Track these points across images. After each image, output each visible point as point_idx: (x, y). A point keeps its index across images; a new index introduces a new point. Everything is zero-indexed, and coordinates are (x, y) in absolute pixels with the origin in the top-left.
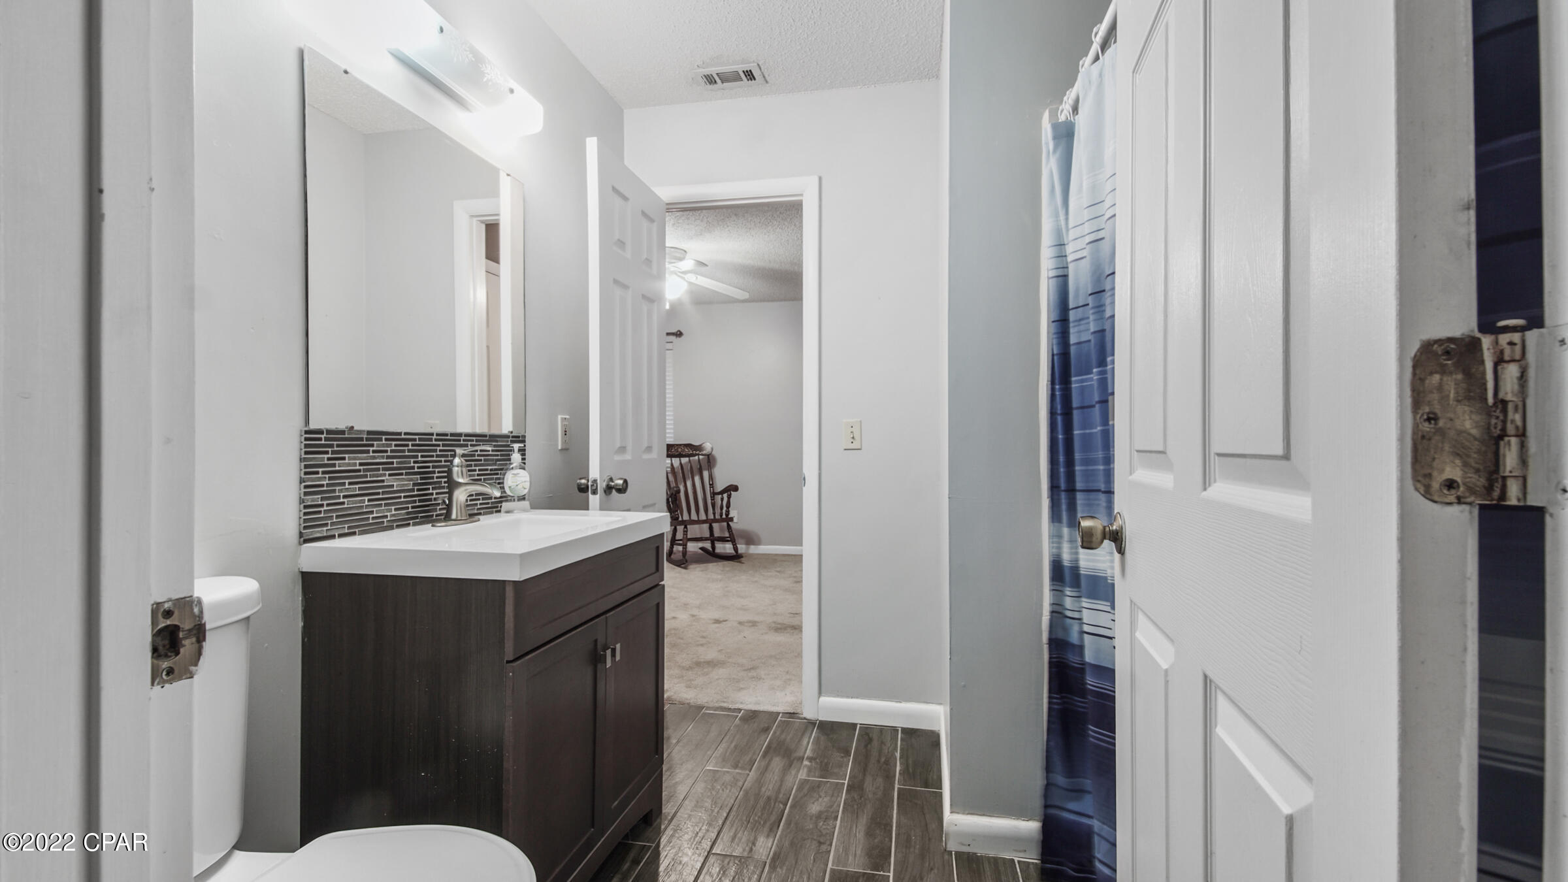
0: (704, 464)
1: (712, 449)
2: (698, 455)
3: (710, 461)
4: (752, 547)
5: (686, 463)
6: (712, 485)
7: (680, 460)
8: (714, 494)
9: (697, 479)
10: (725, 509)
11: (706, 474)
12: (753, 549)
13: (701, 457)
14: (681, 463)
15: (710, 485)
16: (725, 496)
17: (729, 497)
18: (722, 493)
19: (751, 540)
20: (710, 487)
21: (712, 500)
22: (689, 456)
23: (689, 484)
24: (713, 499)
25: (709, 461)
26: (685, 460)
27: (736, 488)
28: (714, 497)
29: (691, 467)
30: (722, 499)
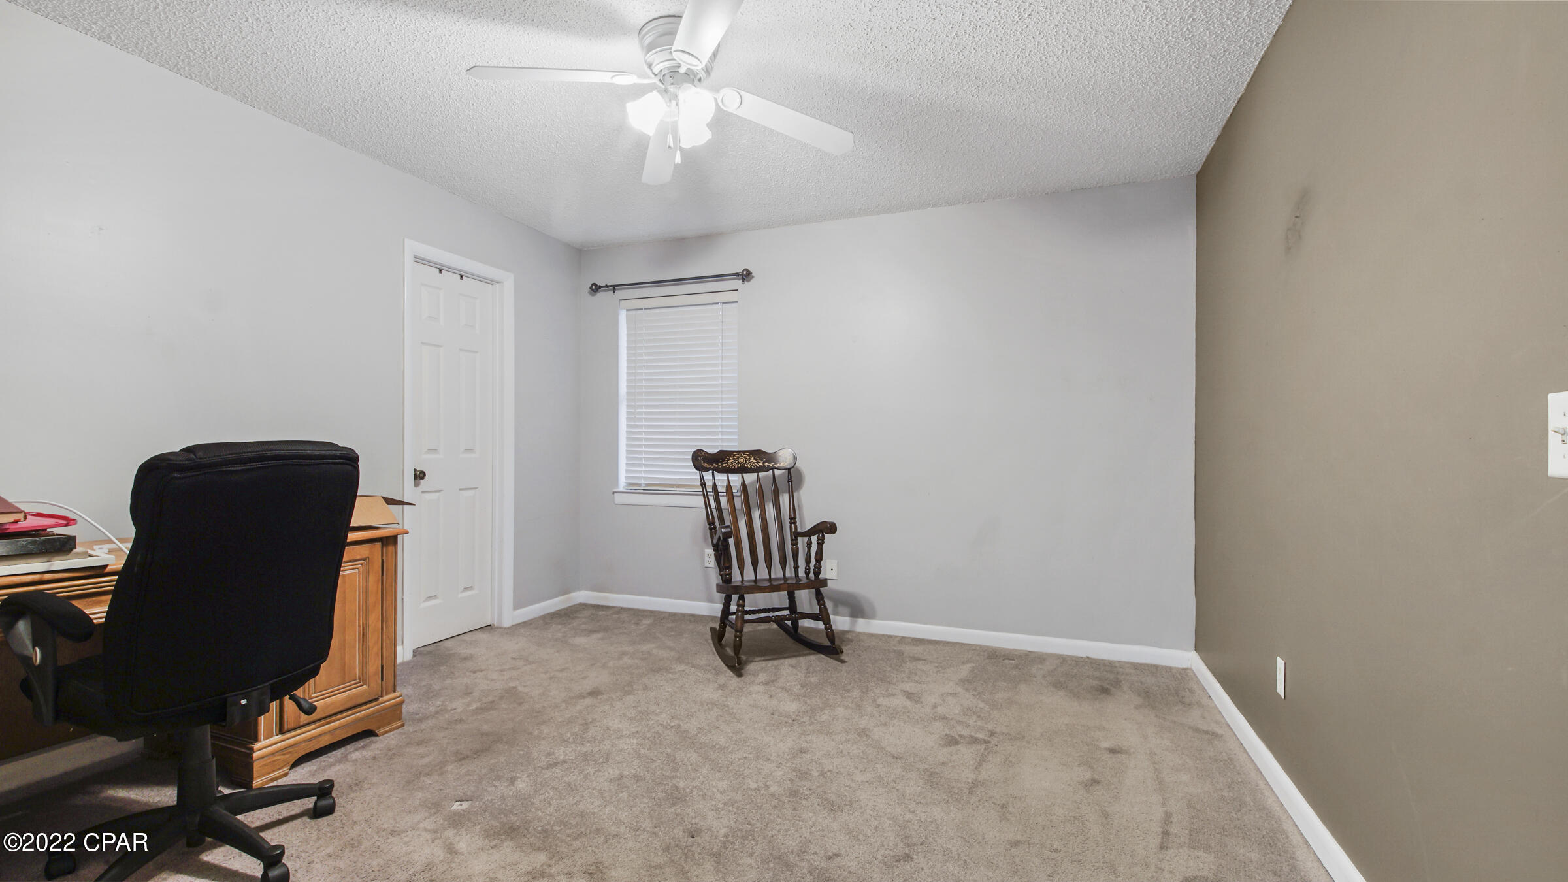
0: (783, 484)
1: (795, 459)
2: (773, 468)
3: (793, 478)
4: (861, 621)
5: (752, 483)
6: (793, 520)
7: (743, 477)
8: (796, 535)
9: (770, 508)
10: (813, 562)
11: (784, 499)
12: (863, 626)
13: (777, 472)
14: (744, 483)
15: (791, 519)
16: (814, 539)
17: (821, 543)
18: (809, 533)
19: (857, 609)
20: (791, 523)
21: (792, 544)
22: (757, 470)
23: (756, 516)
24: (795, 543)
25: (790, 480)
26: (750, 478)
27: (831, 528)
28: (796, 539)
29: (761, 487)
30: (809, 545)
